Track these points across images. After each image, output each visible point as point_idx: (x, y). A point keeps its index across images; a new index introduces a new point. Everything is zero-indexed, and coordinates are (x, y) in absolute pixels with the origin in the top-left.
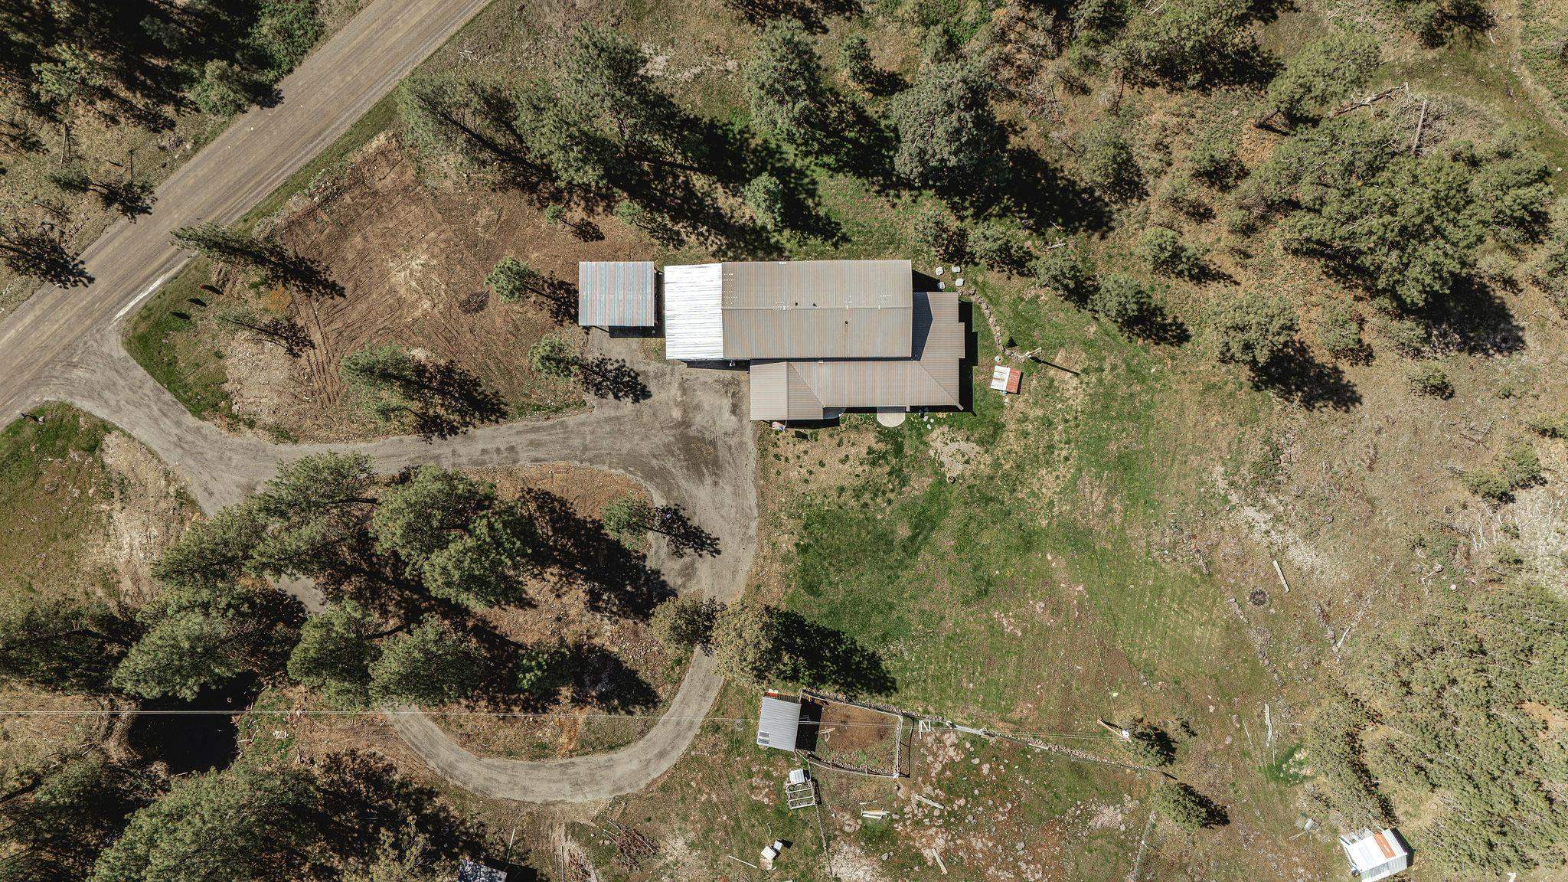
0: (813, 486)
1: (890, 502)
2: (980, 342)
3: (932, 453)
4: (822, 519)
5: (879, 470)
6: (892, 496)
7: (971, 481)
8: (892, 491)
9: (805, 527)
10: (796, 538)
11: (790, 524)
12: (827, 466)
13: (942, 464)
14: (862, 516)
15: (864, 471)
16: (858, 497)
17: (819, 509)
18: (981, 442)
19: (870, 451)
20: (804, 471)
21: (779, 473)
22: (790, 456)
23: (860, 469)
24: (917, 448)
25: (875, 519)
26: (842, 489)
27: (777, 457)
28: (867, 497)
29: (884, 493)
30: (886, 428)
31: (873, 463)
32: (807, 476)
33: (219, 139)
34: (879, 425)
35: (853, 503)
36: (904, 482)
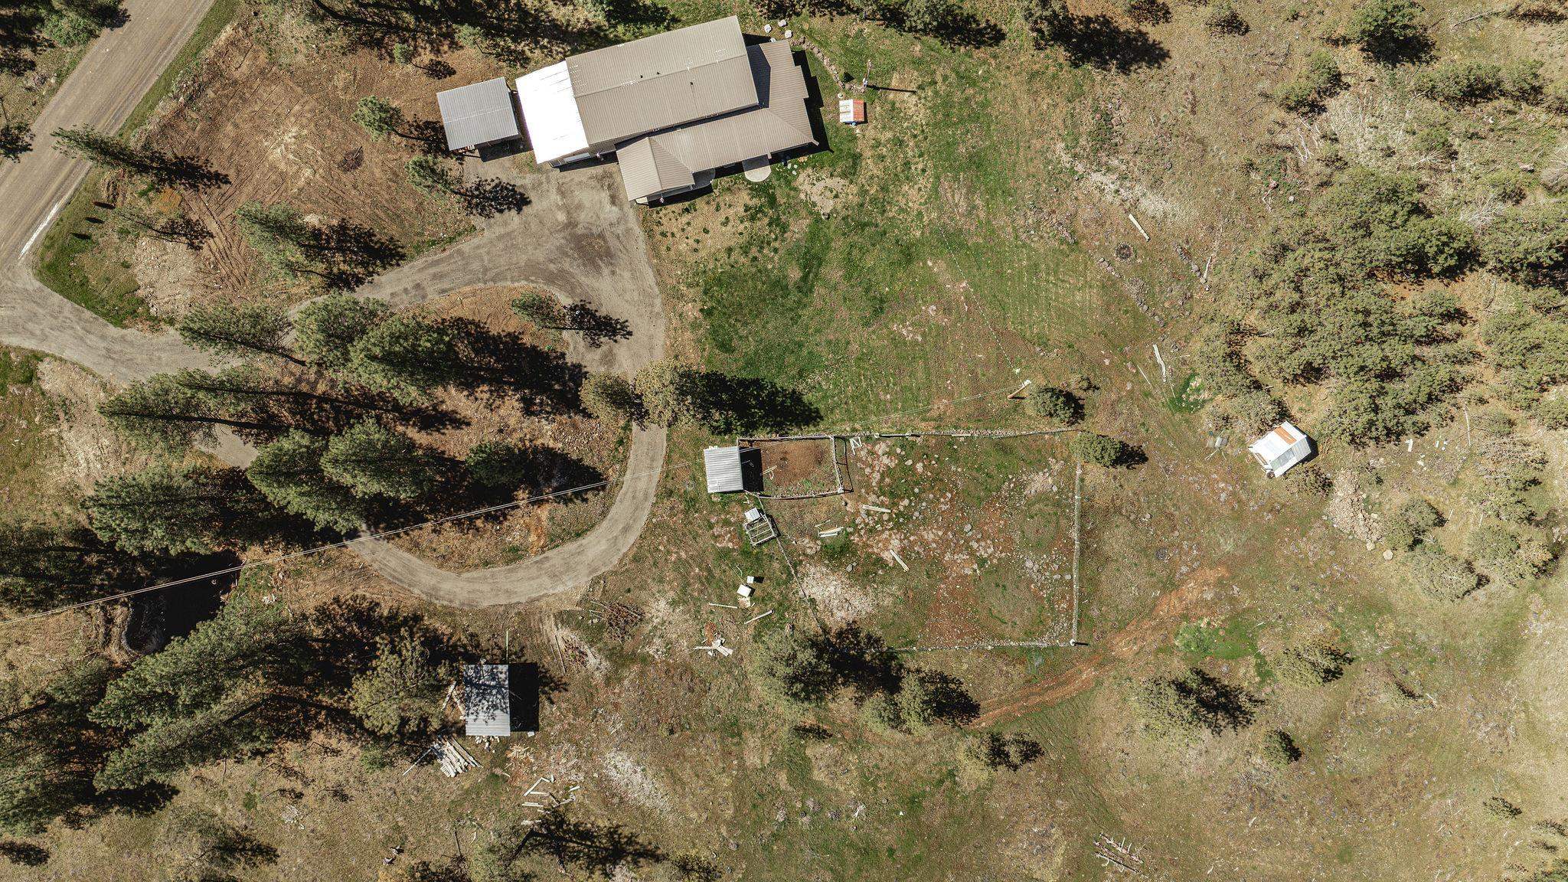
0: (703, 253)
1: (776, 250)
2: (820, 84)
3: (802, 196)
4: (719, 282)
5: (759, 223)
6: (776, 244)
7: (844, 213)
8: (776, 239)
9: (705, 293)
10: (699, 305)
11: (691, 293)
12: (711, 232)
13: (814, 204)
14: (754, 270)
15: (746, 228)
16: (746, 253)
17: (713, 273)
18: (844, 175)
19: (747, 209)
20: (691, 241)
21: (668, 249)
22: (675, 230)
23: (741, 227)
24: (788, 195)
25: (766, 270)
26: (730, 250)
27: (663, 234)
28: (754, 251)
29: (769, 243)
30: (756, 183)
31: (753, 219)
32: (695, 245)
33: (79, 67)
34: (749, 182)
35: (742, 259)
36: (784, 228)
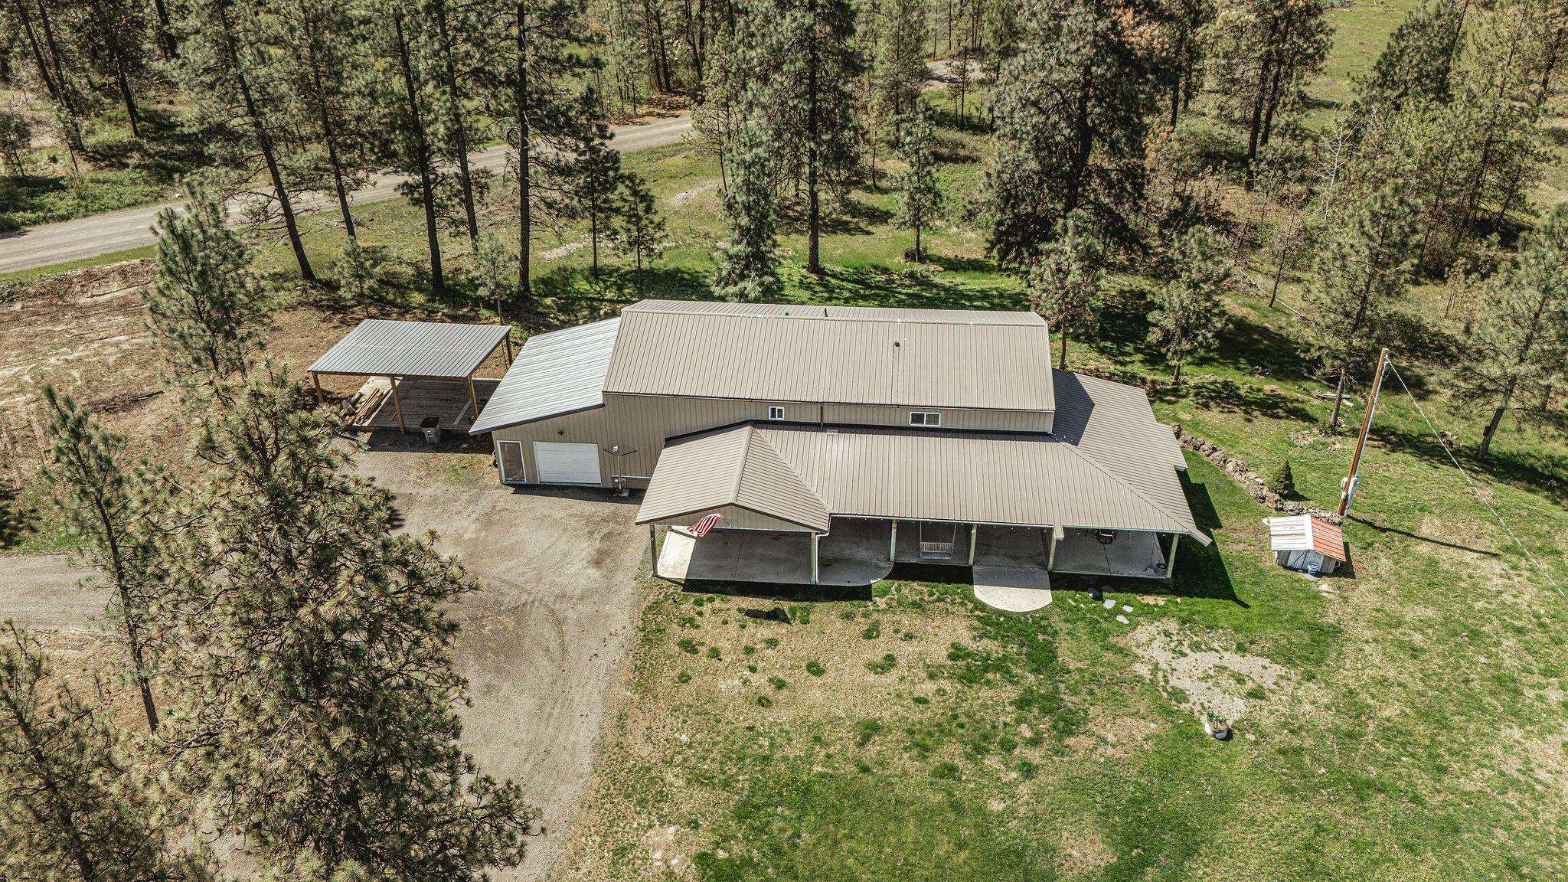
0: (781, 715)
1: (1028, 770)
2: (1213, 496)
3: (1143, 670)
4: (803, 794)
5: (985, 693)
6: (1035, 756)
7: (1283, 738)
8: (1035, 742)
9: (742, 814)
10: (702, 840)
11: (693, 800)
12: (828, 678)
13: (1179, 695)
14: (936, 798)
15: (941, 692)
16: (924, 750)
17: (794, 769)
18: (1284, 656)
19: (957, 653)
20: (759, 680)
21: (684, 678)
22: (725, 645)
23: (928, 688)
24: (1095, 660)
25: (981, 811)
26: (870, 730)
27: (689, 647)
28: (952, 752)
29: (1007, 746)
30: (1001, 613)
31: (969, 678)
32: (768, 691)
34: (983, 607)
35: (906, 761)
36: (1069, 724)
